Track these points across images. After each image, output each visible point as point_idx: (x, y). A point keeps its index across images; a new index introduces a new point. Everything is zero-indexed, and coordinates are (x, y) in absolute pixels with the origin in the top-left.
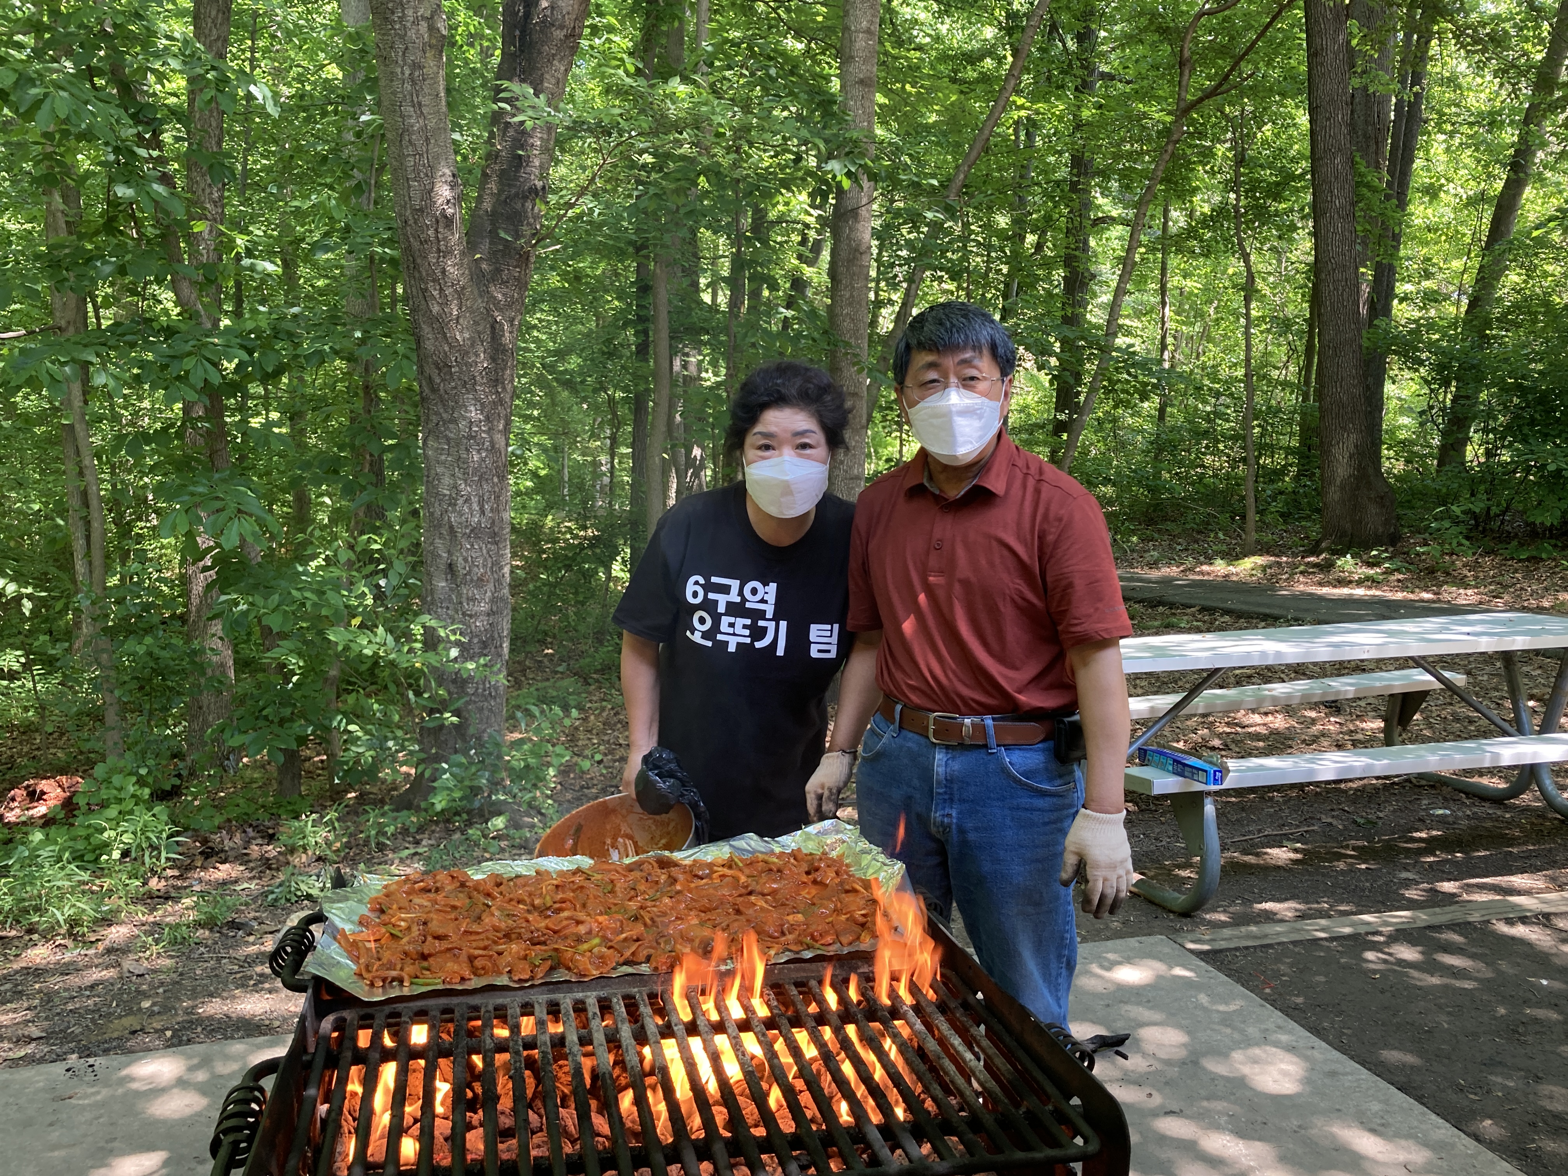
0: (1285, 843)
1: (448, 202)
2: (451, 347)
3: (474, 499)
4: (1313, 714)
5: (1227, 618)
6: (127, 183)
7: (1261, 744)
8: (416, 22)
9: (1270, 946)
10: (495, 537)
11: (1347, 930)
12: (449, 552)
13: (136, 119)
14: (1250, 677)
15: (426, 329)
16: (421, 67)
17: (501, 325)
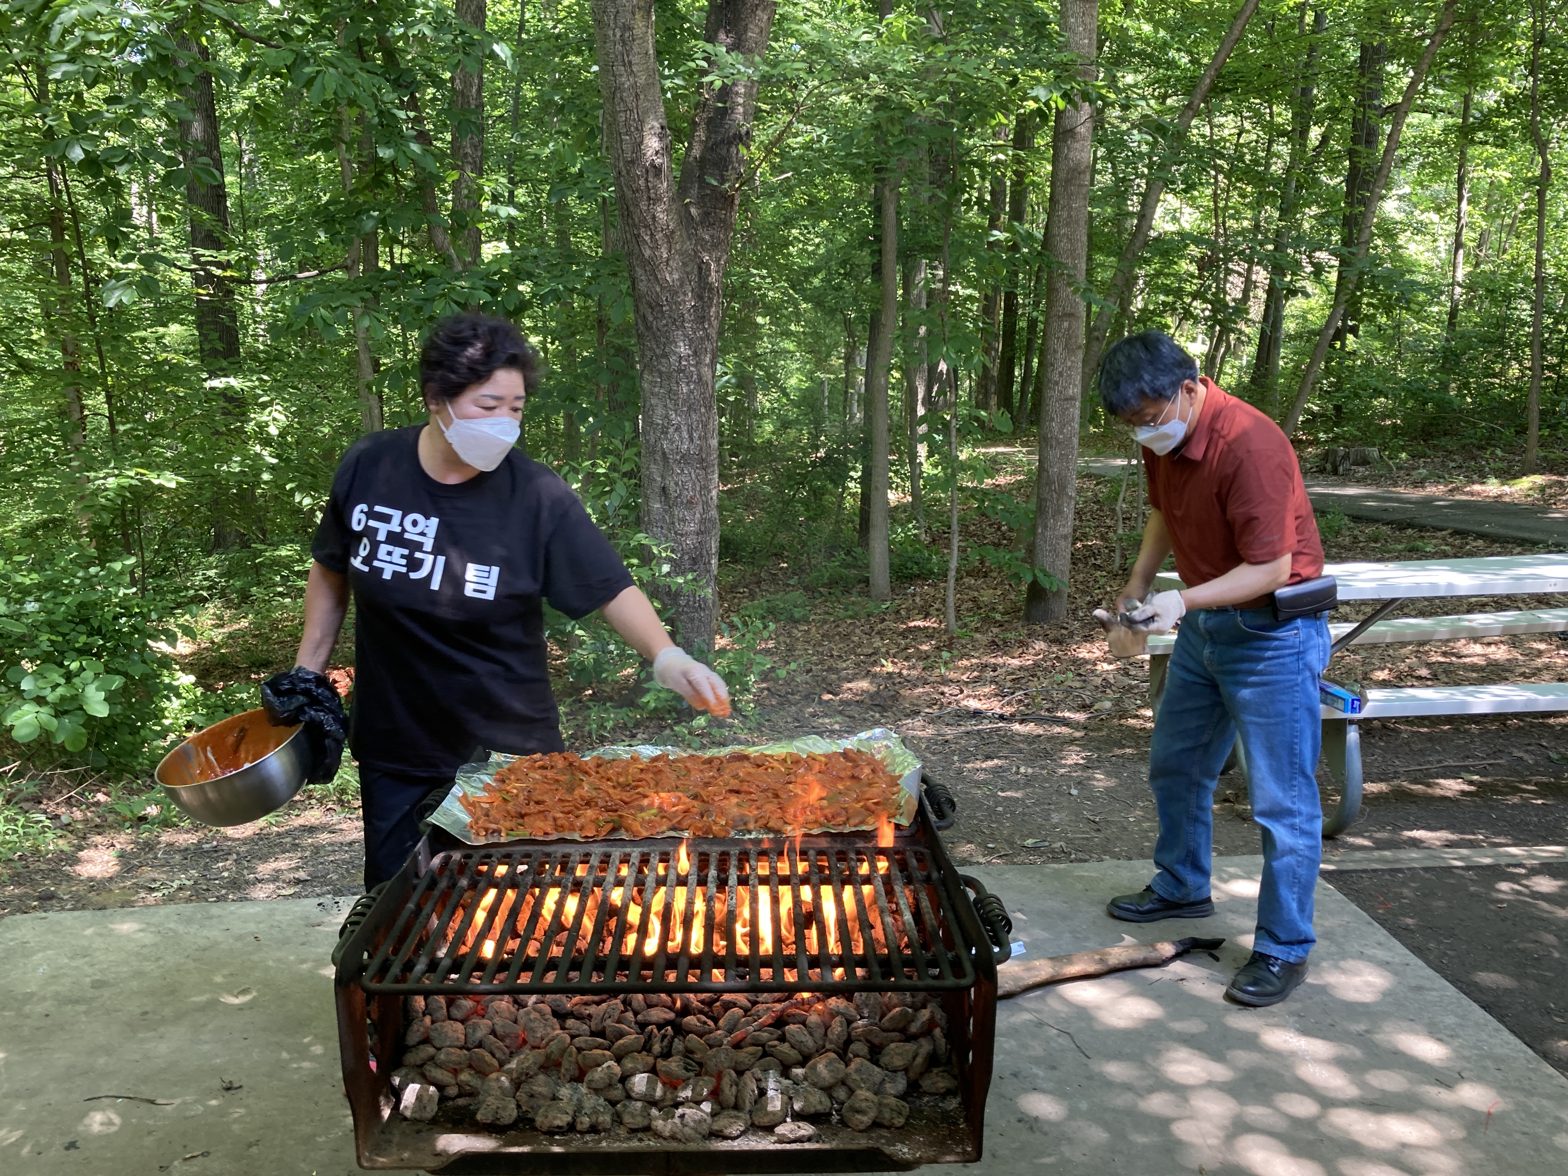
0: (1463, 775)
1: (657, 153)
2: (662, 288)
3: (684, 428)
4: (1542, 646)
5: (1480, 542)
6: (387, 144)
7: (1475, 675)
9: (1400, 870)
10: (703, 463)
11: (1487, 861)
12: (663, 477)
13: (397, 85)
14: (1484, 605)
15: (639, 271)
16: (630, 29)
17: (708, 265)
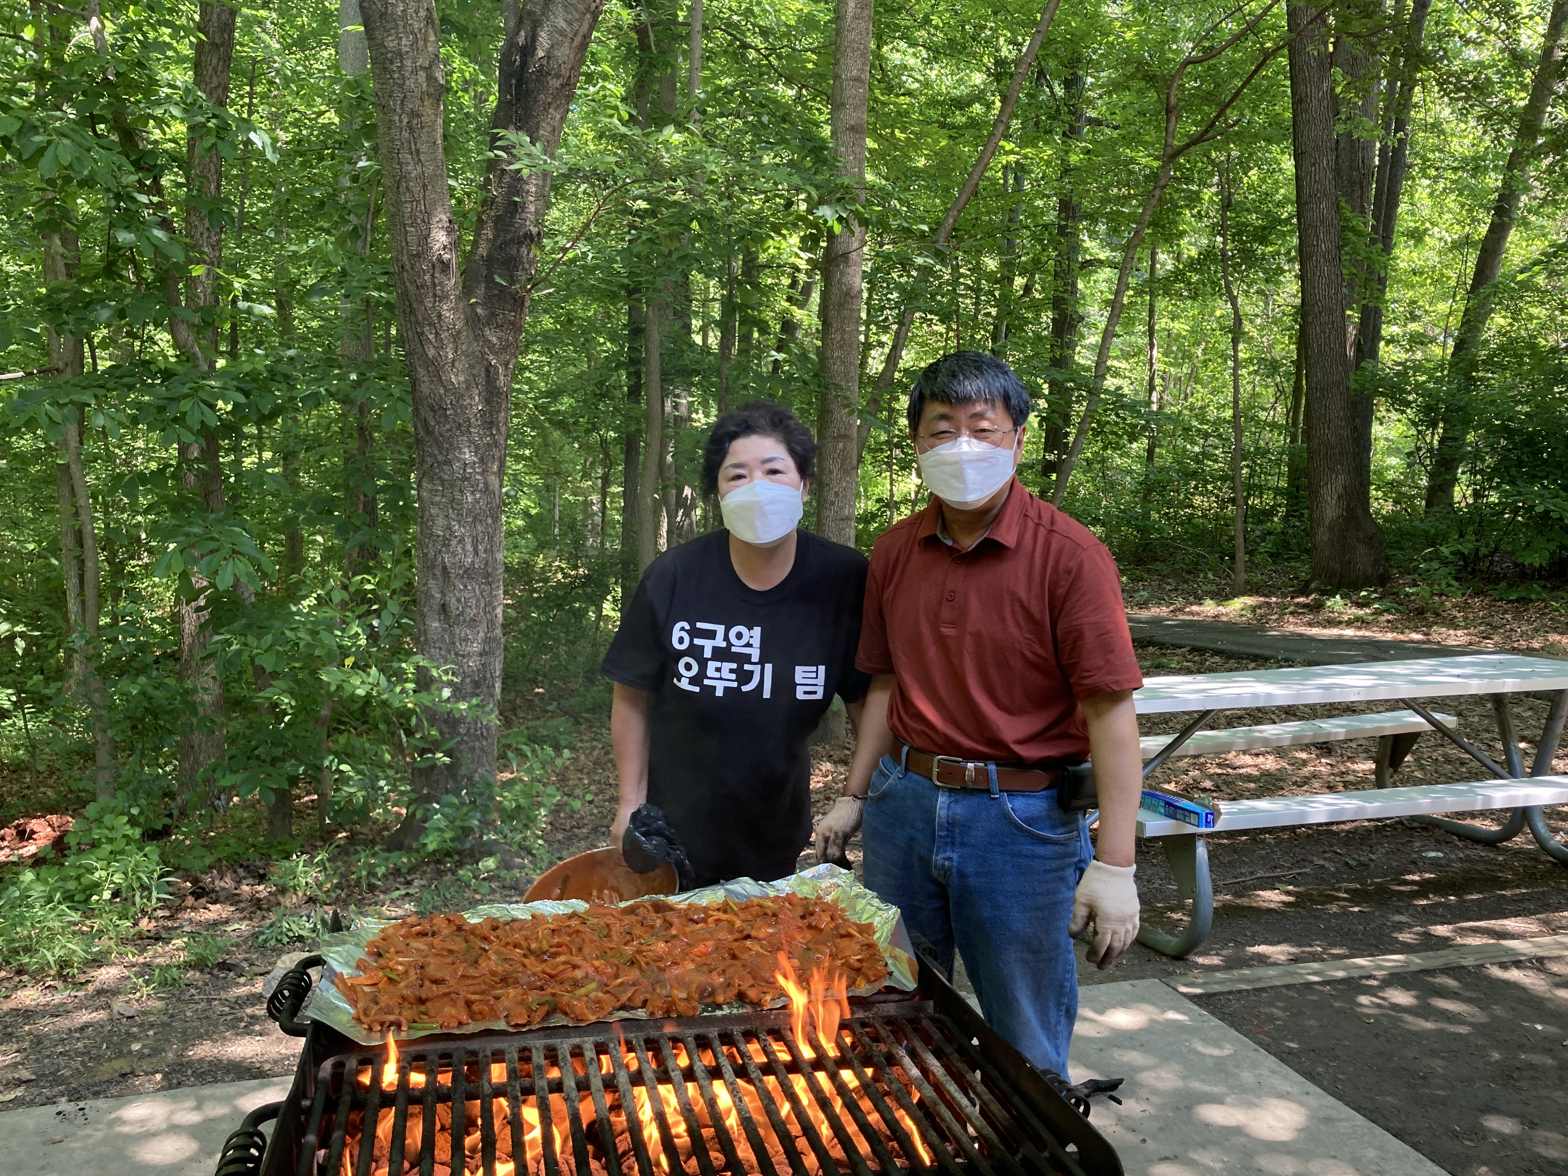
0: (1277, 885)
1: (445, 247)
2: (446, 390)
3: (468, 540)
4: (1304, 755)
5: (1217, 659)
6: (127, 228)
7: (1252, 785)
8: (414, 71)
9: (1263, 990)
10: (488, 578)
11: (1340, 974)
12: (443, 594)
13: (138, 165)
14: (1240, 718)
15: (421, 372)
16: (419, 115)
17: (495, 367)
